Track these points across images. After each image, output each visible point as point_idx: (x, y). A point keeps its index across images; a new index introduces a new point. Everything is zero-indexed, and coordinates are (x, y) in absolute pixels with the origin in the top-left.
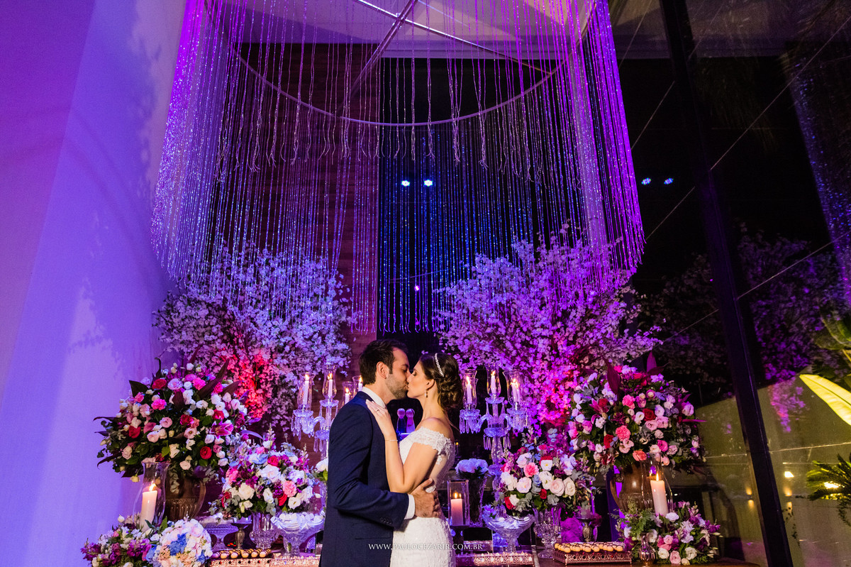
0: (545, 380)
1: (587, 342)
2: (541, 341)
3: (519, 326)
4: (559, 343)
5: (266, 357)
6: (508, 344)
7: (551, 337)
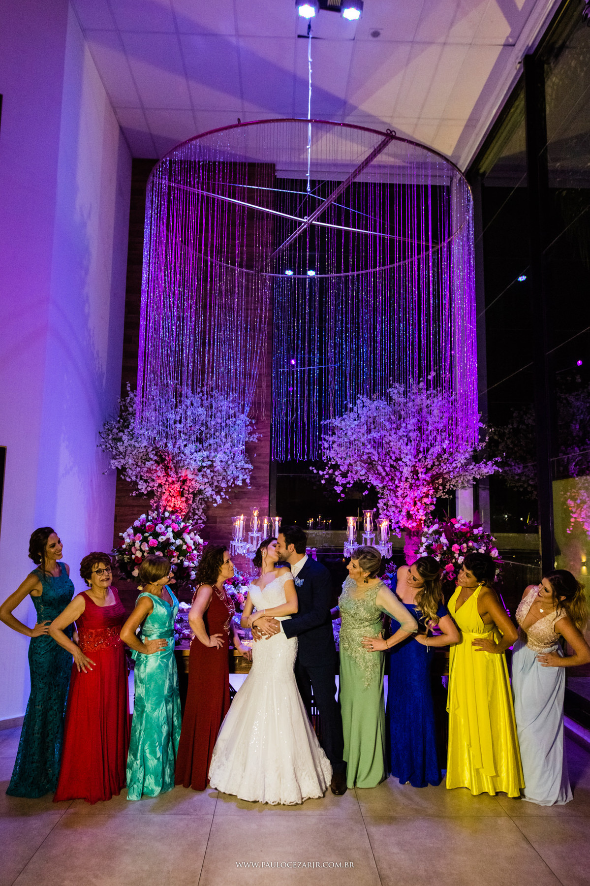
0: (406, 496)
1: (441, 471)
2: (406, 468)
4: (419, 471)
5: (190, 477)
6: (379, 468)
7: (414, 466)
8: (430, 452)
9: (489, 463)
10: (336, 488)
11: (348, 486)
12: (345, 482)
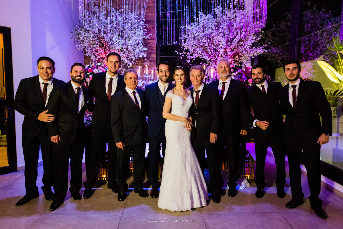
2: (221, 50)
3: (213, 43)
4: (228, 51)
6: (209, 50)
7: (225, 48)
8: (234, 41)
9: (261, 47)
10: (187, 61)
11: (193, 59)
12: (191, 58)
